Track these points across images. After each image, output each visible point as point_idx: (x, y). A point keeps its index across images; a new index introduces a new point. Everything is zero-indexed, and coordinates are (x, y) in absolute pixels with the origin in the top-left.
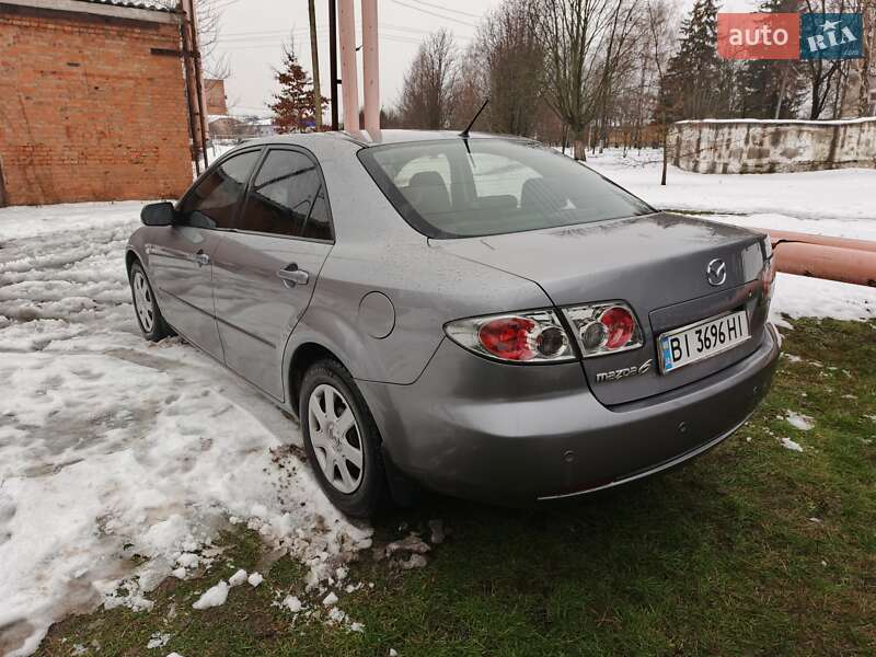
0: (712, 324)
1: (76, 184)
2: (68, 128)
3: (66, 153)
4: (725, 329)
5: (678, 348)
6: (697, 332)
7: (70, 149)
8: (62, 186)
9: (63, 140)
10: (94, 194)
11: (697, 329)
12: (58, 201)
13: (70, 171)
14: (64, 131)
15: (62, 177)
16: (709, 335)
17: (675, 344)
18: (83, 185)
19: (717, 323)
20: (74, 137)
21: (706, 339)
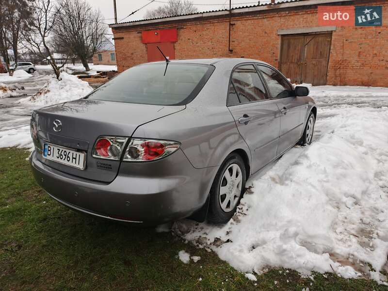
0: (66, 150)
1: (356, 78)
2: (360, 52)
3: (356, 64)
4: (70, 156)
5: (50, 150)
6: (58, 149)
7: (358, 62)
8: (349, 78)
9: (356, 58)
10: (362, 83)
11: (59, 148)
12: (345, 85)
13: (354, 72)
14: (357, 54)
15: (350, 74)
16: (63, 154)
17: (49, 149)
18: (358, 78)
19: (68, 151)
20: (361, 56)
21: (61, 155)
